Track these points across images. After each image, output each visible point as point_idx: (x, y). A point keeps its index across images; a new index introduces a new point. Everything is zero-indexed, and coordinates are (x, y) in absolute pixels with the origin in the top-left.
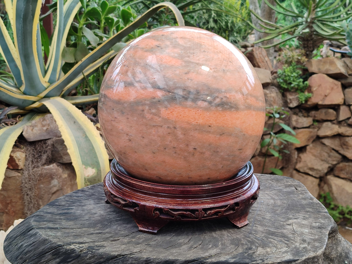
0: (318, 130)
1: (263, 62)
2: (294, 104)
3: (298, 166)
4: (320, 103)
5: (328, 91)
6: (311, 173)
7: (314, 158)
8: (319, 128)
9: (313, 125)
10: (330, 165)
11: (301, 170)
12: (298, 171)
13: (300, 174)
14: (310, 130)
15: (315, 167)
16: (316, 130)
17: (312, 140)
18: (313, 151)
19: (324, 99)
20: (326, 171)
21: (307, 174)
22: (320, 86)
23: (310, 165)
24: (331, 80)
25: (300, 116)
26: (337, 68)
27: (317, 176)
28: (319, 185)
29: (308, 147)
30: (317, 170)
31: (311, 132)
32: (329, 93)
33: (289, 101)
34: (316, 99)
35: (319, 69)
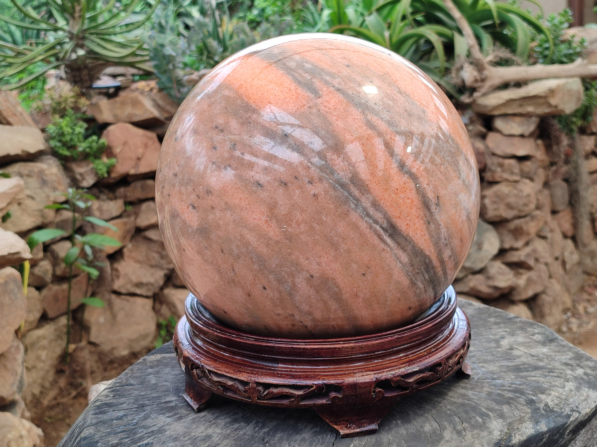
0: (136, 218)
1: (15, 115)
2: (89, 181)
3: (118, 285)
4: (132, 172)
5: (140, 151)
6: (138, 291)
7: (137, 266)
8: (137, 215)
9: (125, 211)
10: (166, 272)
11: (123, 291)
12: (117, 293)
13: (123, 297)
14: (124, 220)
15: (144, 280)
16: (132, 218)
17: (129, 237)
18: (134, 254)
19: (136, 166)
20: (161, 282)
21: (133, 295)
22: (125, 143)
23: (135, 279)
24: (140, 132)
25: (103, 200)
26: (147, 110)
27: (150, 294)
28: (154, 308)
29: (125, 251)
30: (147, 284)
31: (125, 224)
32: (143, 155)
33: (78, 177)
34: (124, 167)
35: (116, 116)
